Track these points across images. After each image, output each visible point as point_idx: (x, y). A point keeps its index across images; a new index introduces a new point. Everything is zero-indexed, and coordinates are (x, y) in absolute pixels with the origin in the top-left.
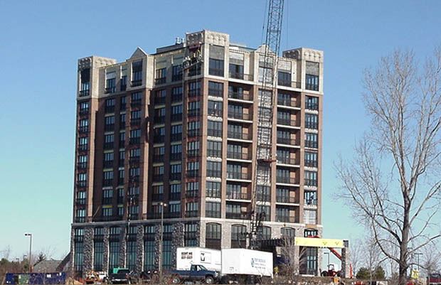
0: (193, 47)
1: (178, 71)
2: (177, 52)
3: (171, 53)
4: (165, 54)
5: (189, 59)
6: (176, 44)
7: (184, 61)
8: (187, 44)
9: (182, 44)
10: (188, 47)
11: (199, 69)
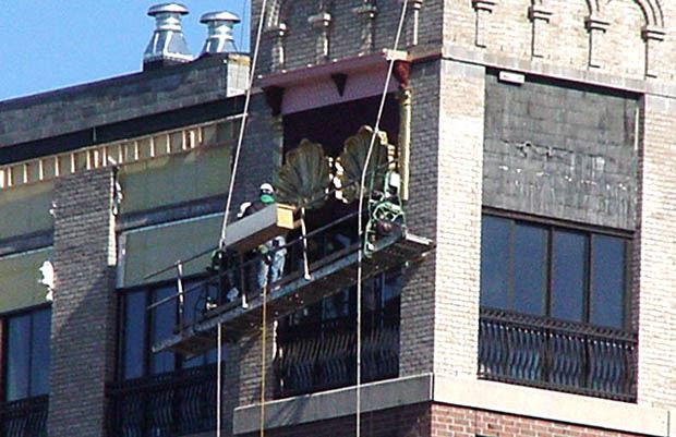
0: (328, 97)
1: (166, 342)
2: (158, 147)
3: (100, 158)
4: (42, 171)
5: (285, 218)
6: (155, 66)
7: (232, 233)
8: (262, 64)
9: (213, 62)
10: (271, 95)
11: (386, 317)
